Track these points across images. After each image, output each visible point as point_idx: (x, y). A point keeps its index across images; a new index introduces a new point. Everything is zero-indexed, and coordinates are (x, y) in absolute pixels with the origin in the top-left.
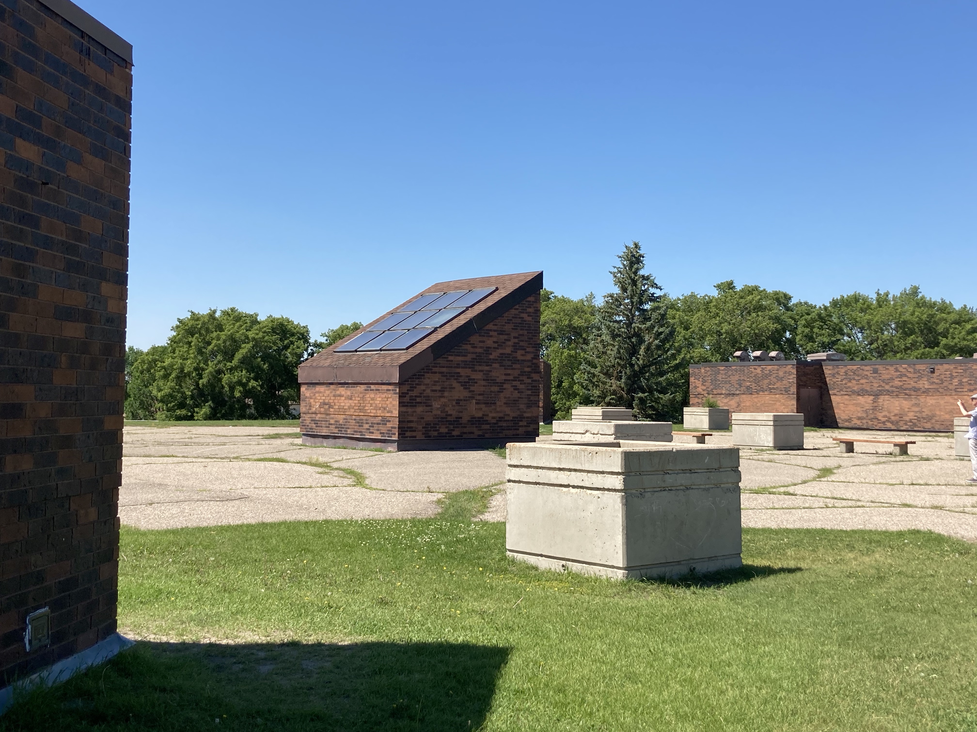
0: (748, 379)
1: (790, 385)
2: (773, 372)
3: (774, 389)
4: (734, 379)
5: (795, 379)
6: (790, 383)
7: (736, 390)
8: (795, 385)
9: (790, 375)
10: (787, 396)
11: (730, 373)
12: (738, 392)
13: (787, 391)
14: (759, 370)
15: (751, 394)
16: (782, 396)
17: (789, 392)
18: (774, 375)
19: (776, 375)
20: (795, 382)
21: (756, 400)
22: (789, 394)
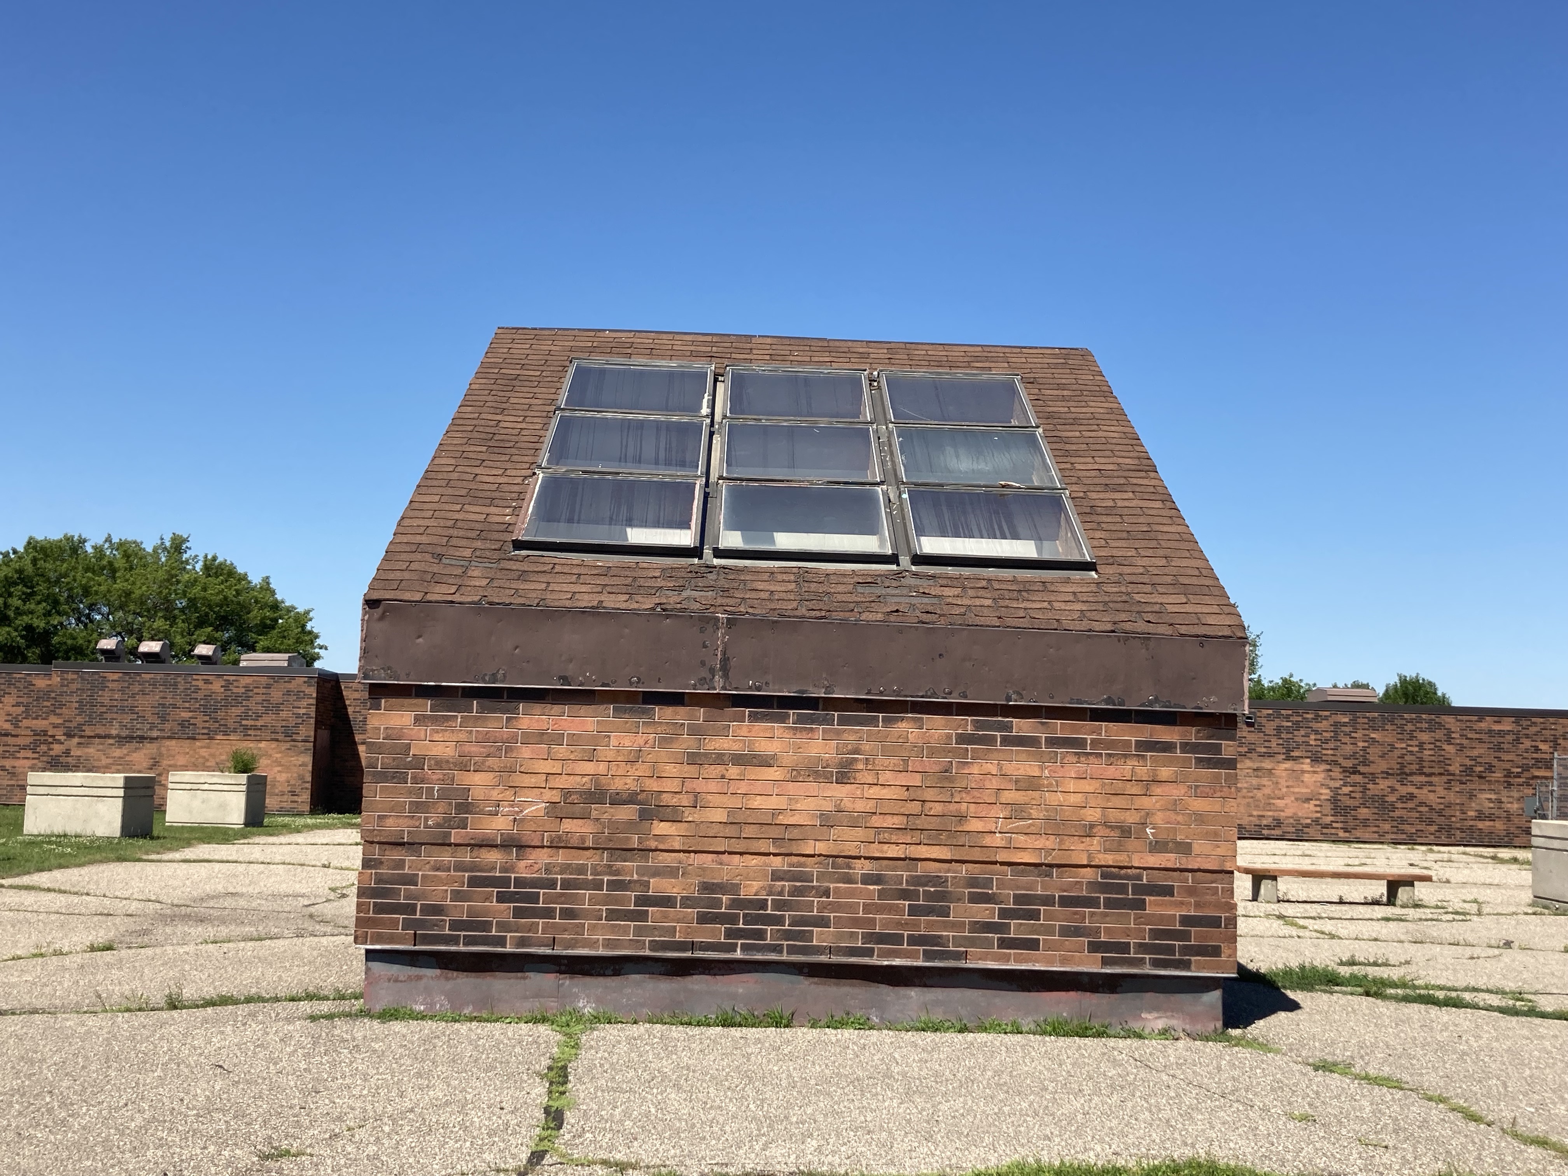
0: (187, 705)
1: (300, 721)
2: (256, 690)
3: (256, 728)
4: (146, 703)
5: (313, 708)
6: (298, 716)
7: (151, 729)
8: (313, 721)
9: (299, 699)
10: (288, 745)
11: (136, 688)
12: (155, 734)
13: (289, 734)
14: (217, 686)
15: (194, 739)
16: (274, 745)
17: (294, 737)
18: (259, 698)
19: (264, 697)
20: (313, 714)
21: (204, 752)
22: (294, 741)
